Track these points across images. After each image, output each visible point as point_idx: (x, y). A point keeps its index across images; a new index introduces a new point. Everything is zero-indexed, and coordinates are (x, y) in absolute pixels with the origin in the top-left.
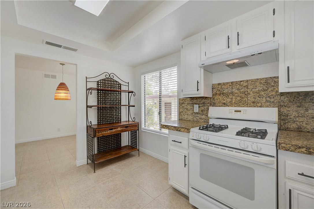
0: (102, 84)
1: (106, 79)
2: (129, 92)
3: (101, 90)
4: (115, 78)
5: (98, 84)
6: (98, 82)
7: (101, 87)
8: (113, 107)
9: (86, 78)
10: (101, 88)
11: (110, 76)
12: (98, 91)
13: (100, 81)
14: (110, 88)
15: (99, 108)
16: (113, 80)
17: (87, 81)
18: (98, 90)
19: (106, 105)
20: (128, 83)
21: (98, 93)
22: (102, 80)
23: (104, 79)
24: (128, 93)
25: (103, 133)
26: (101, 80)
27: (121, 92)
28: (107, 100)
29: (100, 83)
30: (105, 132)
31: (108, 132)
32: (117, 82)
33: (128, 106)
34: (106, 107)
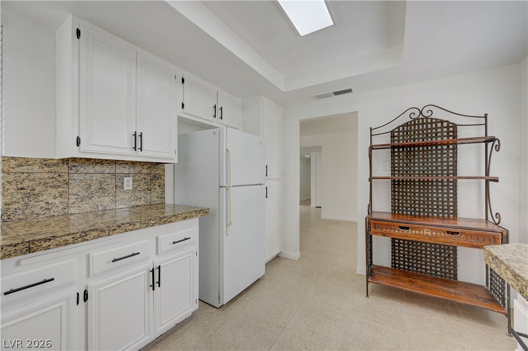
0: (401, 134)
1: (411, 122)
2: (487, 142)
3: (398, 147)
4: (438, 115)
5: (393, 137)
6: (392, 132)
7: (399, 140)
8: (432, 182)
9: (371, 129)
10: (399, 142)
11: (421, 113)
12: (394, 150)
13: (397, 130)
14: (421, 140)
15: (394, 181)
16: (429, 121)
17: (371, 135)
18: (393, 147)
19: (410, 176)
20: (486, 117)
21: (393, 152)
22: (402, 126)
23: (407, 123)
24: (484, 144)
25: (384, 230)
26: (399, 127)
27: (456, 144)
28: (414, 166)
29: (396, 134)
30: (388, 230)
31: (397, 231)
32: (442, 122)
33: (484, 181)
34: (410, 180)
